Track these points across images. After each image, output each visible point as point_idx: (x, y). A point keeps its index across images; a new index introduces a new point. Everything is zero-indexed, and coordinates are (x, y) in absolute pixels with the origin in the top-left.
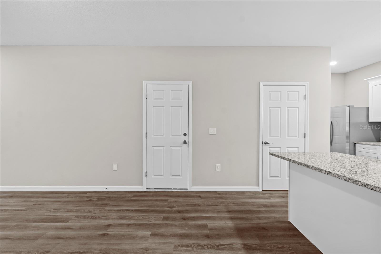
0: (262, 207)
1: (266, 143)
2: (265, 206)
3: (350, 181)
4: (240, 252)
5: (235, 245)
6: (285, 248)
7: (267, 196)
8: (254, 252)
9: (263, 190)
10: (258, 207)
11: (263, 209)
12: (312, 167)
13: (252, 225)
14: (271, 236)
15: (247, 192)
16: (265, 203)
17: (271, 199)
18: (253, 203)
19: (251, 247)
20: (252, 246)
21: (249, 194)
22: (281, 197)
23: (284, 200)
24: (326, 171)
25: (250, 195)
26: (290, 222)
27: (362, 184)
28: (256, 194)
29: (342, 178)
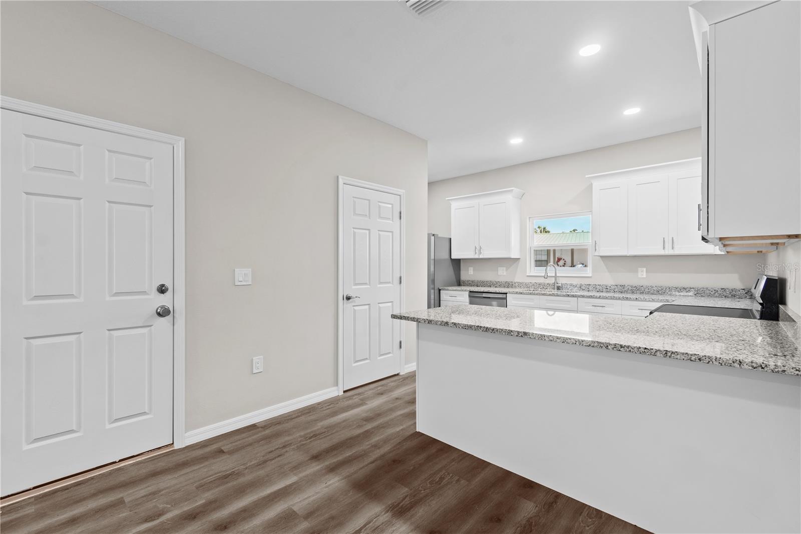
0: (365, 423)
1: (348, 298)
2: (368, 420)
3: (558, 341)
4: (395, 528)
5: (376, 519)
6: (444, 478)
7: (356, 400)
8: (414, 512)
9: (345, 392)
10: (360, 426)
11: (369, 426)
12: (493, 329)
13: (374, 464)
14: (414, 468)
15: (319, 404)
16: (364, 415)
17: (367, 404)
18: (344, 421)
19: (402, 505)
20: (403, 503)
21: (326, 407)
22: (378, 394)
23: (387, 399)
24: (518, 332)
25: (328, 408)
26: (419, 432)
27: (576, 341)
28: (338, 403)
29: (546, 338)
